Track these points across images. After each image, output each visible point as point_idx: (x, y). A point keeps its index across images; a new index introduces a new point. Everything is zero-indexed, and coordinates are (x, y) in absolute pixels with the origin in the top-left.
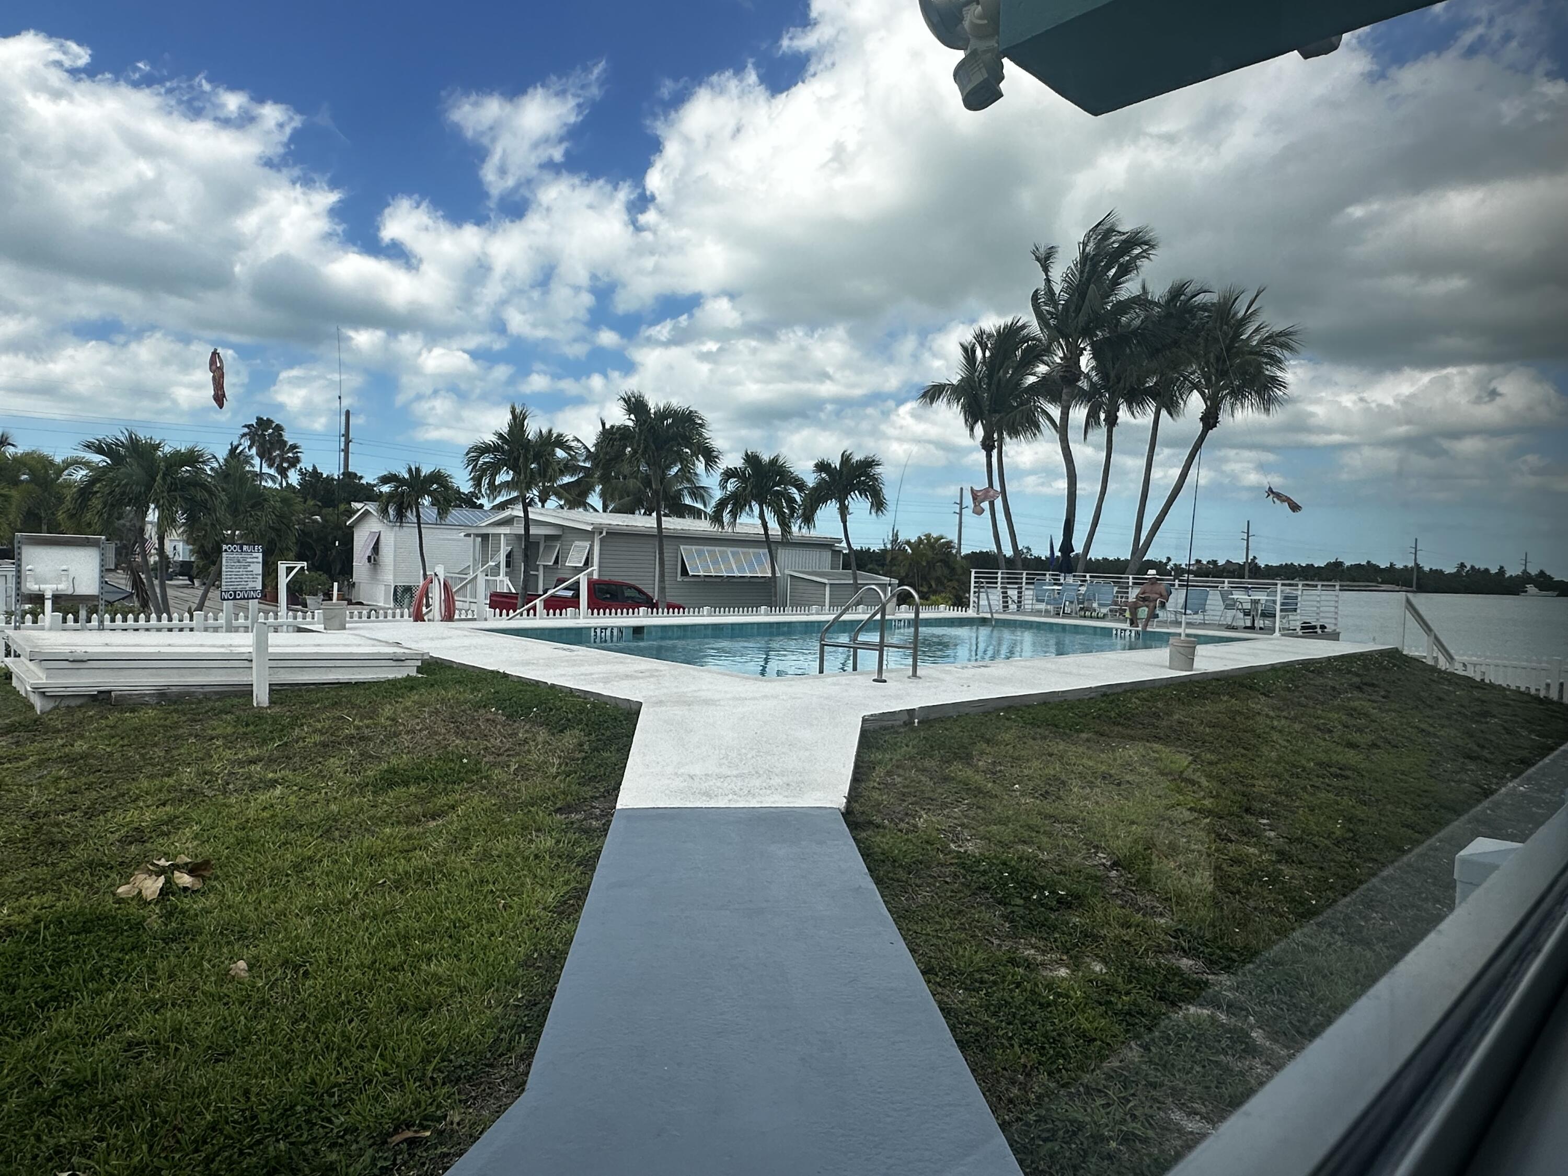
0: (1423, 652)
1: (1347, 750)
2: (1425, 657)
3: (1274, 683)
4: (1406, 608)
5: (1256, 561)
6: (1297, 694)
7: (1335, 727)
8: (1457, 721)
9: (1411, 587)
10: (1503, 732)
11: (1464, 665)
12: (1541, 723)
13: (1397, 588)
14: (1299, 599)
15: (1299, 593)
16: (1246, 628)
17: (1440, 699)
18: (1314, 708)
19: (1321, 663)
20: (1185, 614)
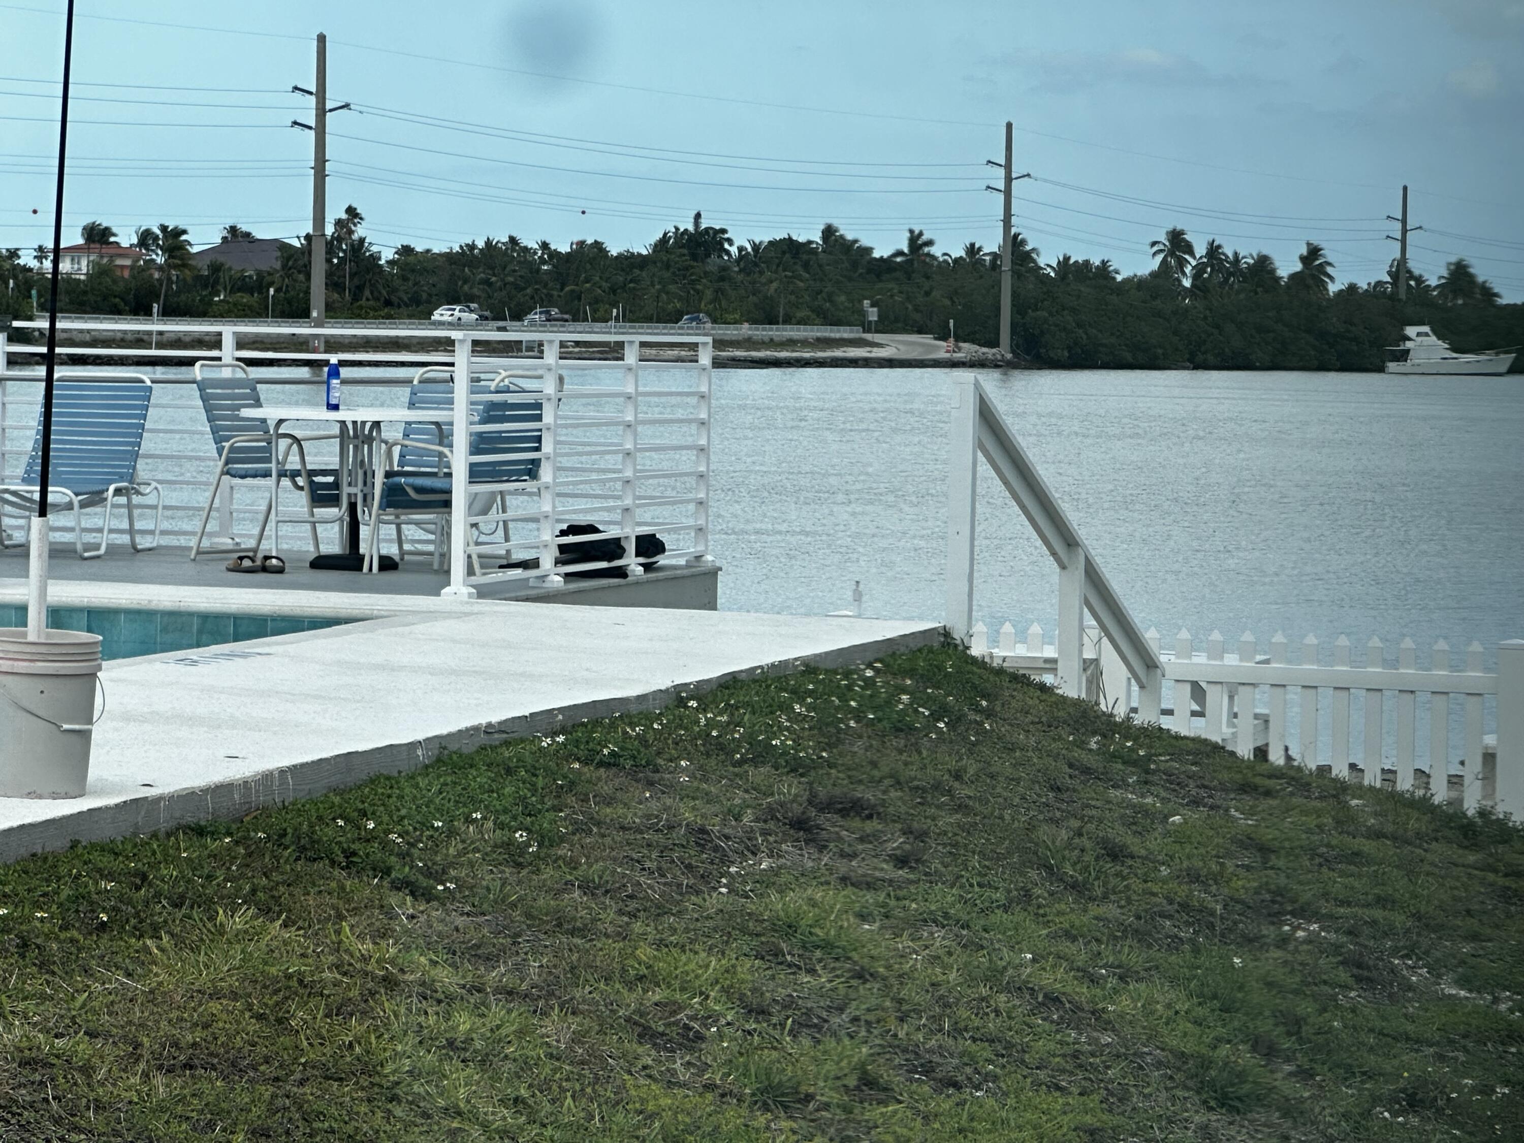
0: (1046, 639)
1: (761, 1120)
2: (1051, 665)
3: (452, 833)
4: (981, 446)
5: (360, 231)
6: (548, 873)
7: (710, 1018)
8: (1175, 943)
9: (994, 343)
10: (1343, 975)
11: (1198, 692)
12: (1472, 923)
13: (942, 349)
14: (548, 417)
15: (549, 387)
16: (321, 563)
17: (1115, 853)
18: (623, 935)
19: (648, 718)
20: (43, 509)
